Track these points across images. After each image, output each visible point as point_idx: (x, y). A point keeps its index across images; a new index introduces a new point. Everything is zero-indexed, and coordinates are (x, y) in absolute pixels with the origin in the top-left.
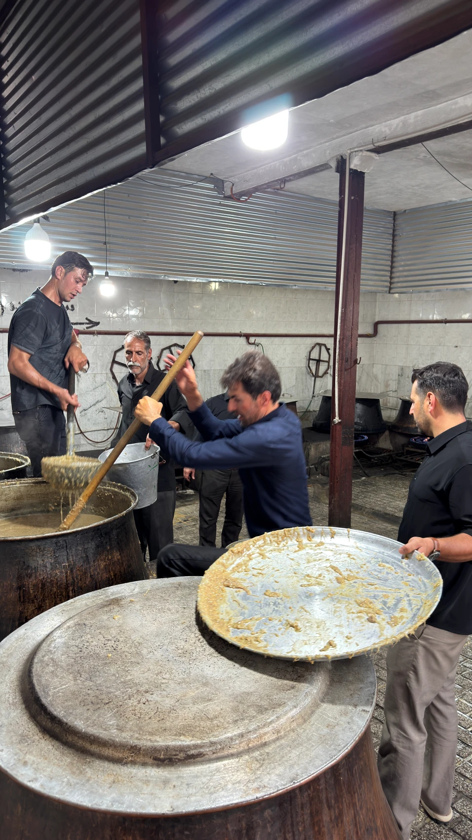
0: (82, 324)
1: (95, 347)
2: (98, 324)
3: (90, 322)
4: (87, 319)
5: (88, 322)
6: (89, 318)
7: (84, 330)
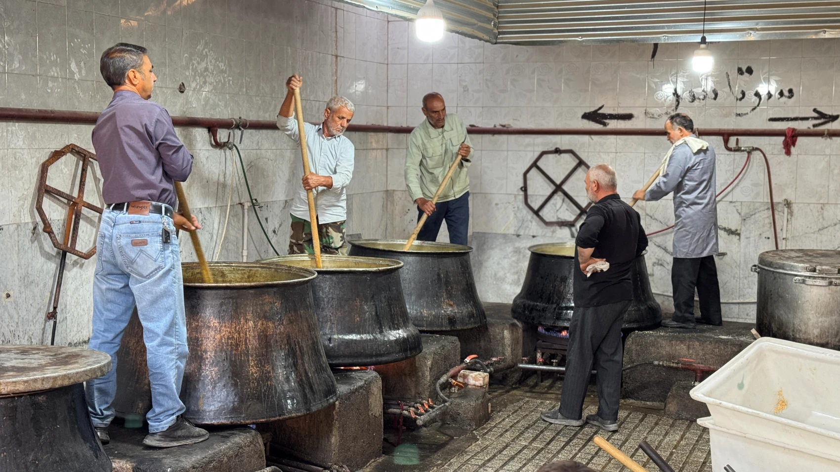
0: (806, 119)
1: (827, 159)
2: (834, 118)
3: (822, 115)
4: (815, 110)
5: (816, 115)
6: (819, 109)
7: (809, 130)
